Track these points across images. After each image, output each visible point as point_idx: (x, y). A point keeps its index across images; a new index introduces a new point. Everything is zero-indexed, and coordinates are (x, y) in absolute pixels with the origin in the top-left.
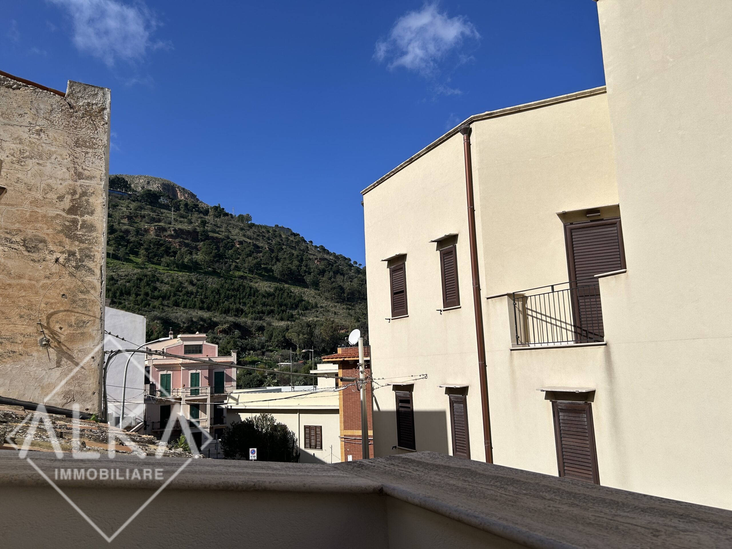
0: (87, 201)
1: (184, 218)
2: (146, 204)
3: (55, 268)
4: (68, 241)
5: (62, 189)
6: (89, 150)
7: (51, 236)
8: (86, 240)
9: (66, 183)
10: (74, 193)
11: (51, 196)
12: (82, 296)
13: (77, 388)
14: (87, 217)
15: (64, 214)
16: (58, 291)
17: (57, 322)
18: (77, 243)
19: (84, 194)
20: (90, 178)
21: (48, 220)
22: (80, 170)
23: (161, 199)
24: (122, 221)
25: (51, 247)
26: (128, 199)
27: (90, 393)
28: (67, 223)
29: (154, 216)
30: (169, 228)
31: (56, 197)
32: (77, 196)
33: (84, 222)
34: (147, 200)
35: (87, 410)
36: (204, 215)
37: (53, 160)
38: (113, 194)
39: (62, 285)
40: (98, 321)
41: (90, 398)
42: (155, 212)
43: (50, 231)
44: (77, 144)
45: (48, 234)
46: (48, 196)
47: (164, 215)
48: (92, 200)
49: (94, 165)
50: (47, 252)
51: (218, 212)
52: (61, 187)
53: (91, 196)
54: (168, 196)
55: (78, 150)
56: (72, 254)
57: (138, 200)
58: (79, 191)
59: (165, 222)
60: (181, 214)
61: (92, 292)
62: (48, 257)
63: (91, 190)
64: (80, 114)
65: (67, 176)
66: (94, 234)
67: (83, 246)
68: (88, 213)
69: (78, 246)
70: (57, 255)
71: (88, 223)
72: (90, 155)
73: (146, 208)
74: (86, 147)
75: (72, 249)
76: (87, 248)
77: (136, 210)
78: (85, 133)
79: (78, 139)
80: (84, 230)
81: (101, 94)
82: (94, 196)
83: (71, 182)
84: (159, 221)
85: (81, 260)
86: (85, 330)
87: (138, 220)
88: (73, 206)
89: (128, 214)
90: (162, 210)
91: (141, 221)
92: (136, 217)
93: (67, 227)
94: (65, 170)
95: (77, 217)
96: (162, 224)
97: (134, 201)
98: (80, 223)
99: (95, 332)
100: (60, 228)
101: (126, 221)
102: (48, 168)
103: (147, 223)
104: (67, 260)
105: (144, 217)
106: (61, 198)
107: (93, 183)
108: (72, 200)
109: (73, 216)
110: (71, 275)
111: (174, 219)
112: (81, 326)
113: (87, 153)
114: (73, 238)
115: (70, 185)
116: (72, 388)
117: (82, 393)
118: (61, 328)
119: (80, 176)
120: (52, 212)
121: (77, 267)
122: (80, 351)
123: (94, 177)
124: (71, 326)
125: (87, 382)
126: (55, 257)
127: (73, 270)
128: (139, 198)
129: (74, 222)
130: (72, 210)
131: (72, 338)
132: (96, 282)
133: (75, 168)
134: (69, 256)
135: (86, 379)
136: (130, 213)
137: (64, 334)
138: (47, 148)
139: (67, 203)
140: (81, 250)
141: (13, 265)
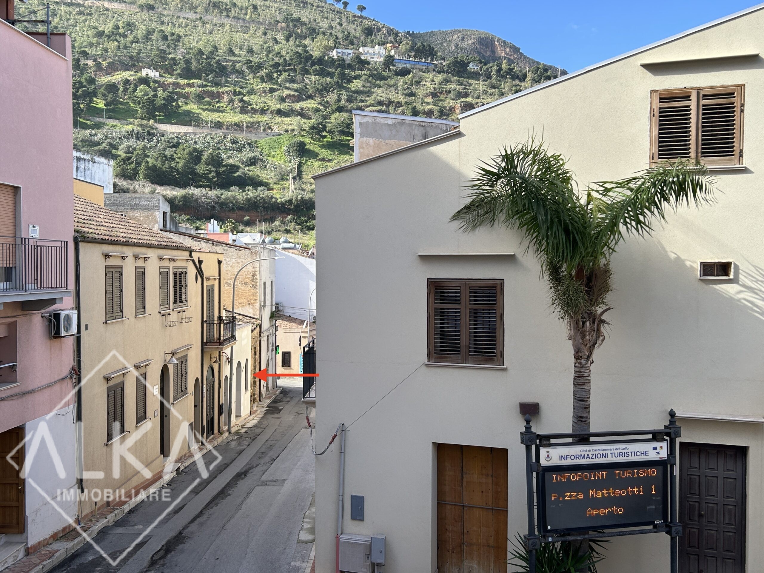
1: (495, 88)
2: (453, 75)
23: (471, 66)
24: (426, 100)
26: (434, 70)
29: (461, 90)
30: (477, 103)
34: (454, 69)
36: (520, 81)
38: (418, 66)
42: (461, 84)
47: (472, 87)
51: (538, 75)
54: (479, 60)
57: (444, 72)
58: (254, 271)
59: (473, 97)
60: (492, 83)
61: (257, 293)
64: (253, 253)
66: (257, 280)
72: (256, 263)
73: (452, 80)
77: (441, 84)
82: (257, 272)
84: (466, 95)
87: (442, 97)
89: (432, 90)
90: (470, 81)
91: (446, 98)
92: (441, 93)
96: (469, 99)
97: (439, 72)
101: (429, 99)
103: (453, 99)
105: (449, 92)
111: (484, 91)
128: (445, 68)
136: (435, 89)
140: (255, 284)
141: (243, 288)
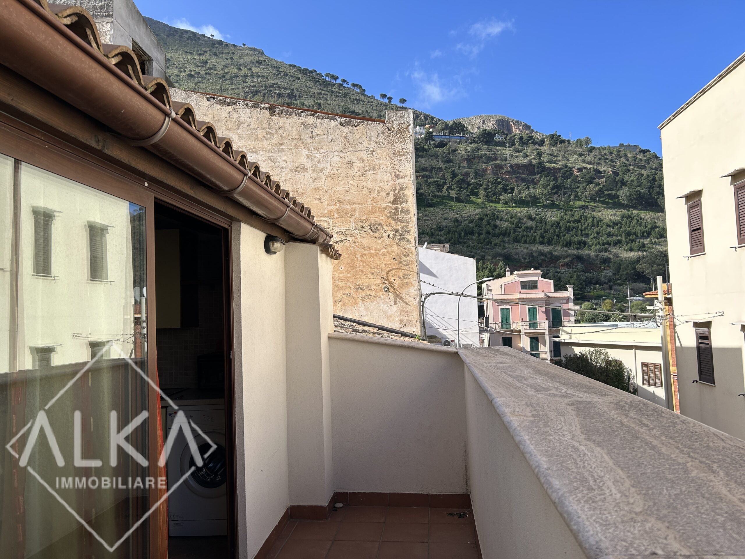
0: (403, 194)
1: (519, 152)
2: (483, 144)
3: (388, 241)
4: (394, 223)
5: (388, 188)
6: (402, 158)
7: (384, 220)
8: (405, 220)
9: (390, 184)
10: (395, 189)
11: (383, 194)
12: (405, 258)
13: (407, 318)
14: (404, 205)
15: (391, 205)
16: (391, 256)
17: (392, 276)
18: (399, 223)
19: (401, 189)
20: (404, 177)
21: (382, 210)
22: (398, 173)
23: (496, 137)
24: (462, 165)
25: (385, 228)
26: (466, 142)
27: (415, 322)
28: (393, 211)
29: (491, 155)
30: (506, 164)
31: (385, 194)
32: (397, 191)
33: (402, 208)
34: (483, 140)
35: (414, 332)
36: (539, 146)
37: (381, 169)
38: (453, 140)
39: (393, 252)
40: (415, 274)
41: (415, 324)
42: (491, 150)
43: (384, 217)
44: (395, 155)
45: (382, 220)
46: (381, 194)
47: (499, 152)
48: (406, 192)
49: (406, 168)
50: (383, 232)
51: (554, 141)
52: (387, 187)
53: (405, 190)
54: (503, 132)
55: (396, 159)
56: (397, 231)
57: (474, 142)
58: (398, 187)
59: (501, 160)
60: (517, 149)
61: (411, 255)
62: (384, 235)
63: (405, 186)
64: (395, 133)
65: (390, 179)
66: (409, 216)
67: (403, 225)
68: (404, 202)
69: (400, 225)
70: (389, 233)
71: (405, 209)
72: (402, 161)
73: (482, 148)
74: (400, 156)
75: (397, 228)
76: (406, 226)
77: (473, 151)
78: (398, 146)
79: (395, 151)
80: (403, 214)
81: (406, 114)
82: (407, 189)
83: (393, 182)
84: (496, 159)
85: (403, 235)
86: (409, 281)
87: (476, 161)
88: (395, 198)
89: (466, 157)
90: (497, 148)
91: (479, 162)
92: (474, 158)
93: (393, 213)
94: (389, 175)
95: (398, 206)
96: (498, 162)
97: (471, 143)
98: (400, 210)
99: (414, 281)
100: (389, 215)
101: (465, 164)
102: (379, 176)
103: (484, 163)
104: (395, 235)
105: (481, 157)
106: (388, 194)
107: (406, 180)
108: (394, 195)
109: (396, 206)
110: (398, 245)
111: (510, 155)
112: (406, 278)
113: (401, 160)
114: (396, 220)
115: (393, 184)
116: (404, 318)
117: (410, 321)
118: (394, 280)
119: (397, 177)
120: (384, 205)
121: (400, 240)
122: (406, 294)
123: (406, 176)
124: (400, 278)
125: (412, 314)
126: (387, 234)
127: (398, 241)
128: (476, 140)
129: (397, 209)
130: (395, 202)
131: (401, 286)
132: (412, 248)
133: (395, 172)
134: (395, 232)
135: (411, 312)
136: (468, 155)
137: (397, 283)
138: (377, 162)
139: (391, 198)
140: (402, 228)
141: (366, 241)
